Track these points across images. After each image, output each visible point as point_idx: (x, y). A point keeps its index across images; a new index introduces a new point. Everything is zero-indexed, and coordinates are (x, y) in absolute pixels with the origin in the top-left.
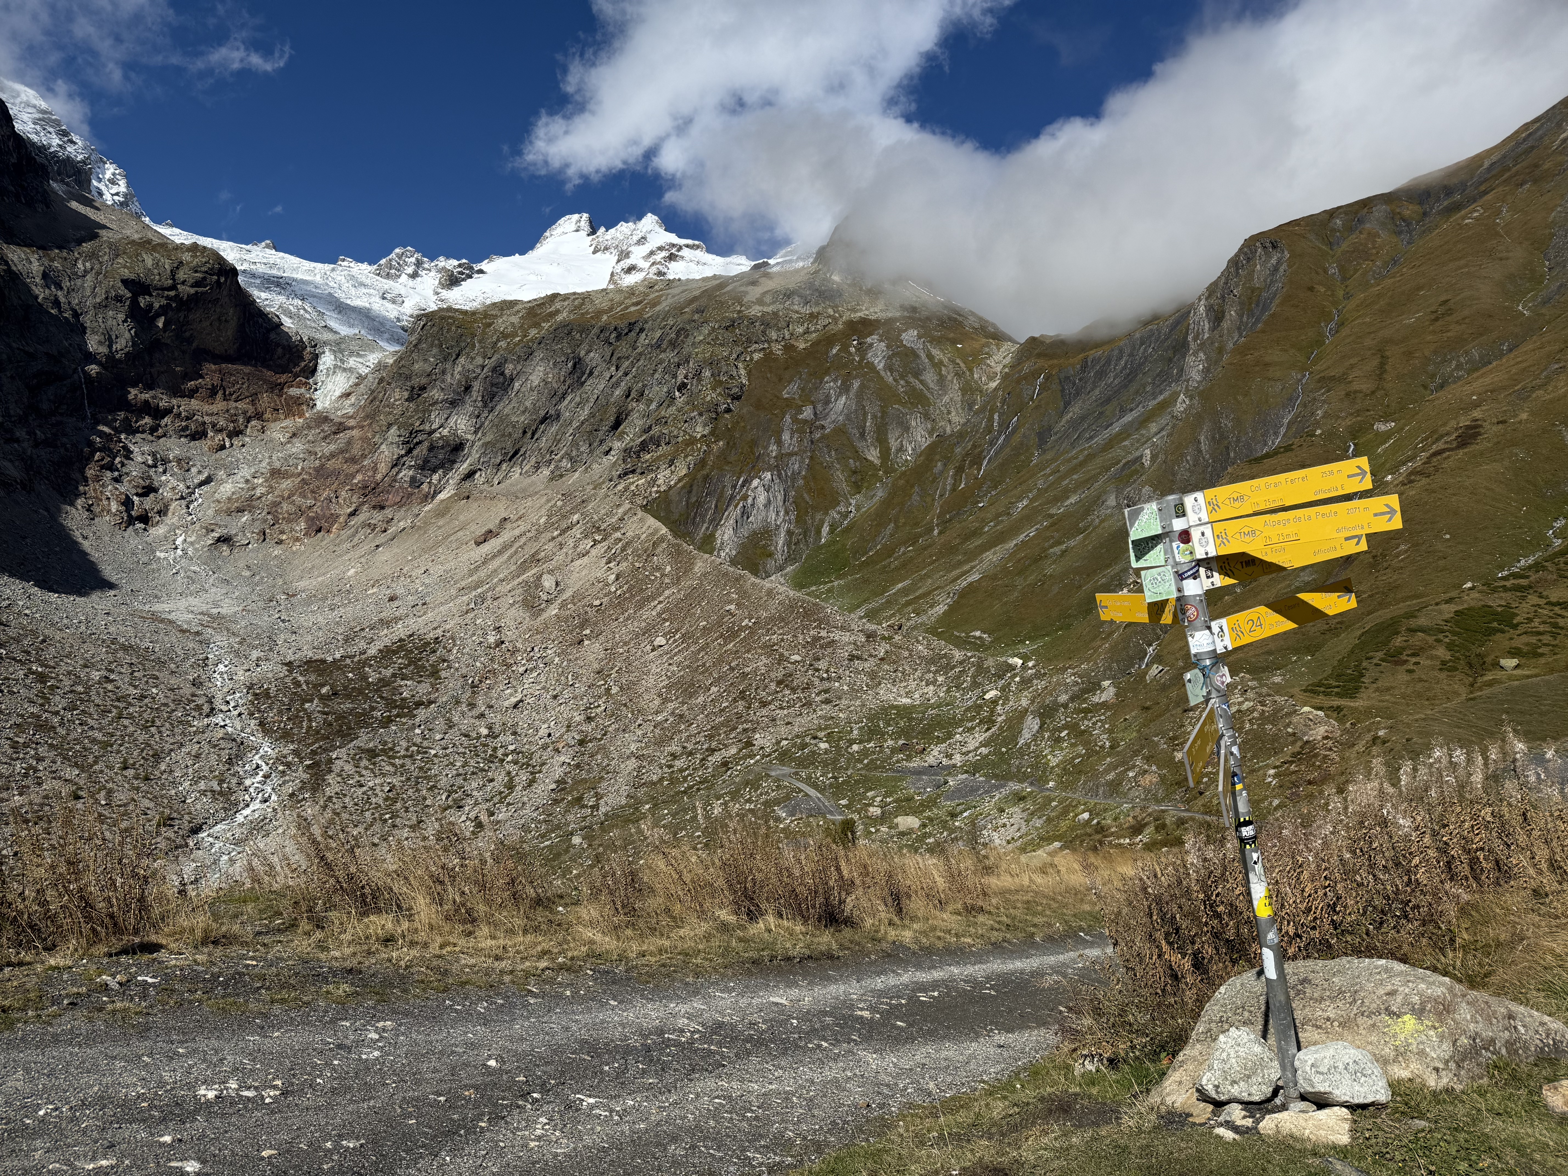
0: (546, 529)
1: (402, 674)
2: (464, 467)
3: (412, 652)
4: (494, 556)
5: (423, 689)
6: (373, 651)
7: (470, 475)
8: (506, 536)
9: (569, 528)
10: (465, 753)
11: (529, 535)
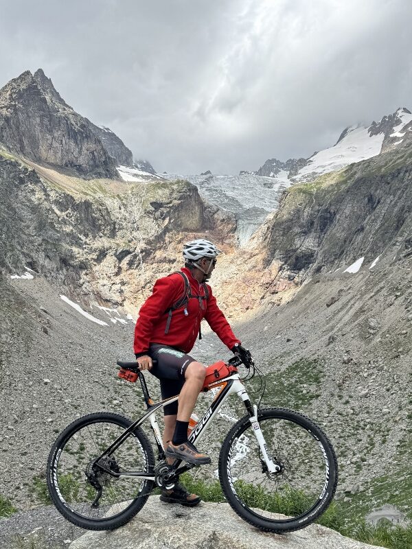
0: (366, 293)
1: (300, 381)
2: (314, 266)
3: (303, 368)
4: (339, 311)
5: (313, 388)
6: (283, 369)
7: (318, 270)
8: (344, 299)
9: (378, 291)
10: (341, 424)
11: (357, 297)
